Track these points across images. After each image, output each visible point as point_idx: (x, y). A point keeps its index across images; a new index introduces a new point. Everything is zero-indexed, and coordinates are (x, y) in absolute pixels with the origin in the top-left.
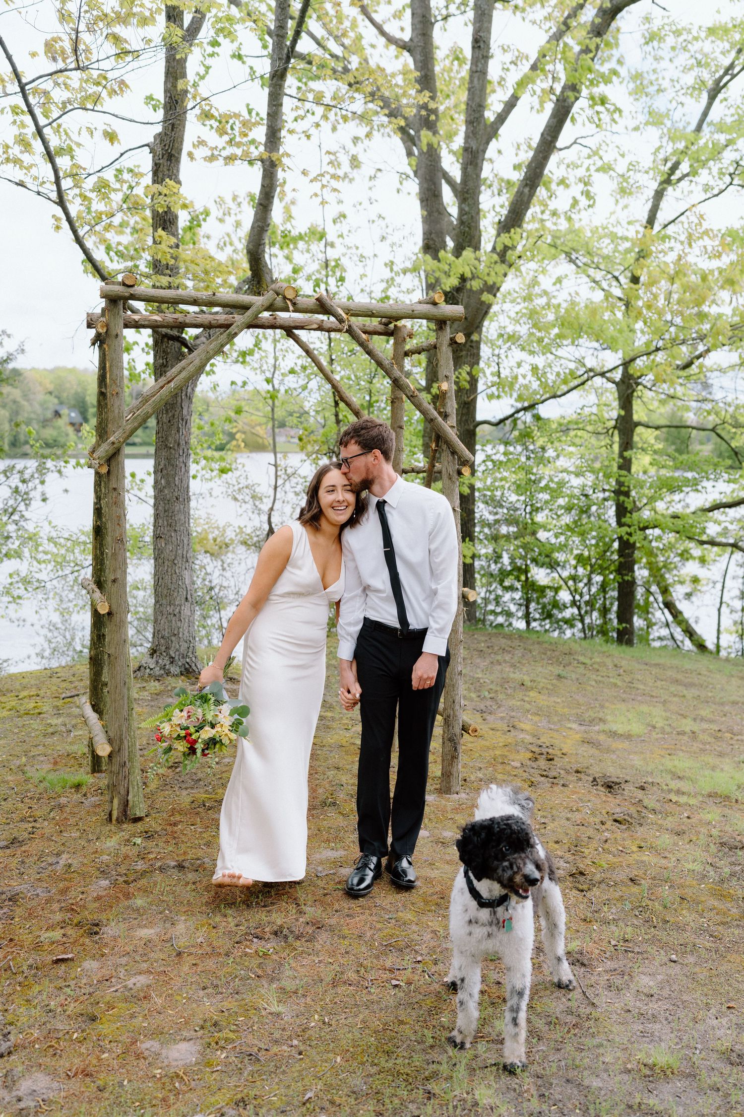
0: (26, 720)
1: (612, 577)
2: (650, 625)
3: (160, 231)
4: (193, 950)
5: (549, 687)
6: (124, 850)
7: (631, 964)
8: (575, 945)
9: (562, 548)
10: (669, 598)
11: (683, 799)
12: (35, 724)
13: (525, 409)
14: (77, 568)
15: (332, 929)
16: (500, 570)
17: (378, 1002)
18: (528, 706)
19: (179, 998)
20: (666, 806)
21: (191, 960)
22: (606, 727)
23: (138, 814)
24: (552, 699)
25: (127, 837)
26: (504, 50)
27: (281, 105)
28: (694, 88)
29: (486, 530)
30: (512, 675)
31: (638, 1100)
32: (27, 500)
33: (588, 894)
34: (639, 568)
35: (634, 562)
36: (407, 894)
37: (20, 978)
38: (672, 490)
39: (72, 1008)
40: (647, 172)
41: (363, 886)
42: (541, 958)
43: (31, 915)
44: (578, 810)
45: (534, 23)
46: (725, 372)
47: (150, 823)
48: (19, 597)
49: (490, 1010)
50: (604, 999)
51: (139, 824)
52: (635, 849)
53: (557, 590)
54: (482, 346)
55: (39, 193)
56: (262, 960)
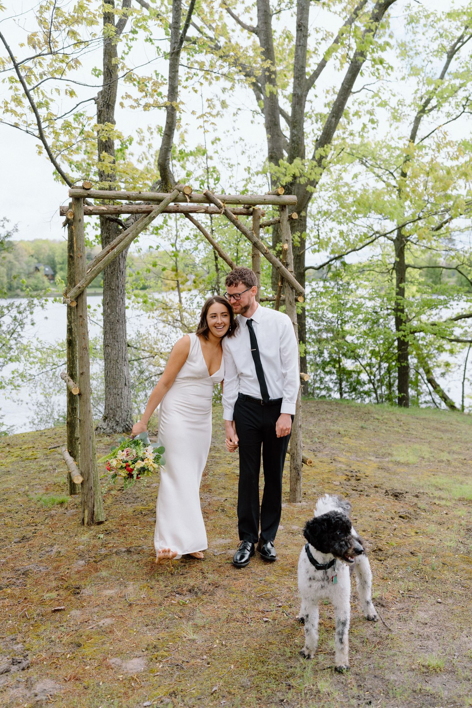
0: (27, 463)
1: (394, 364)
2: (419, 394)
3: (103, 153)
4: (139, 602)
5: (356, 434)
6: (93, 542)
7: (413, 605)
8: (377, 594)
9: (362, 346)
10: (431, 376)
11: (443, 503)
12: (33, 465)
13: (336, 258)
14: (54, 367)
15: (225, 588)
16: (322, 361)
17: (256, 632)
18: (343, 447)
19: (131, 632)
20: (432, 507)
21: (138, 608)
22: (393, 459)
23: (101, 520)
24: (358, 442)
25: (94, 534)
26: (317, 32)
27: (178, 71)
28: (438, 51)
29: (313, 336)
30: (332, 428)
31: (419, 687)
32: (22, 324)
33: (384, 563)
34: (412, 358)
35: (407, 354)
36: (271, 565)
37: (32, 622)
38: (431, 308)
39: (66, 639)
40: (410, 106)
41: (243, 561)
42: (357, 603)
43: (37, 583)
44: (376, 511)
45: (335, 13)
46: (463, 232)
47: (108, 525)
48: (19, 386)
49: (326, 634)
50: (396, 626)
51: (101, 526)
52: (413, 534)
53: (359, 373)
54: (308, 219)
55: (27, 132)
56: (182, 608)
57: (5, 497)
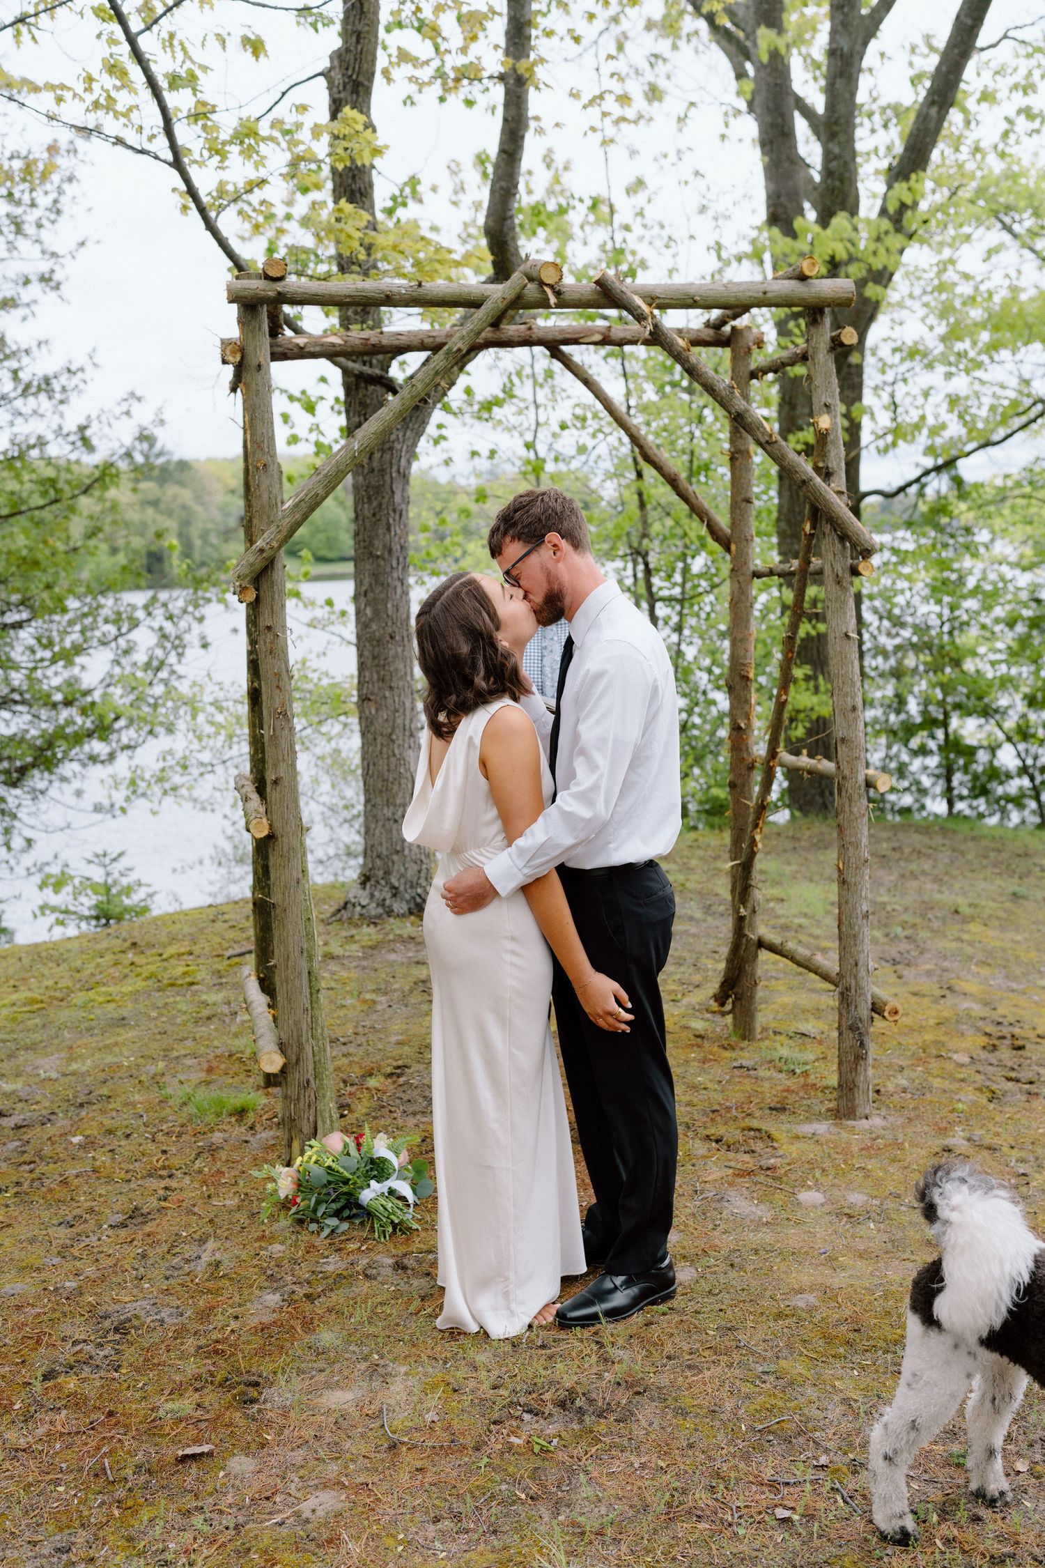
0: (171, 996)
3: (343, 201)
4: (417, 1438)
5: (1003, 915)
9: (1006, 683)
12: (183, 1003)
13: (938, 469)
15: (661, 1396)
16: (904, 722)
18: (969, 950)
19: (390, 1542)
21: (414, 1459)
24: (1010, 935)
30: (937, 897)
32: (179, 647)
37: (120, 1493)
39: (205, 1559)
43: (148, 1363)
53: (993, 749)
55: (143, 152)
56: (539, 1463)
57: (105, 1091)
